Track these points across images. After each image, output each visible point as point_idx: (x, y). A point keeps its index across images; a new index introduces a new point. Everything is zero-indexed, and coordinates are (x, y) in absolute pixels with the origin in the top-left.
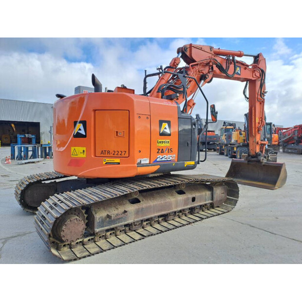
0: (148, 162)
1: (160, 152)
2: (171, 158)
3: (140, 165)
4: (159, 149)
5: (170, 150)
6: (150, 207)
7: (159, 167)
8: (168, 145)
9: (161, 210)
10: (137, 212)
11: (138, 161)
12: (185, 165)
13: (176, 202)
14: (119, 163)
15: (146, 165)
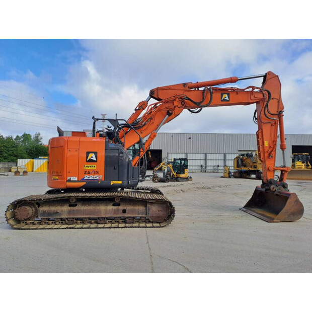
0: (76, 179)
1: (87, 173)
2: (97, 178)
3: (70, 181)
4: (86, 172)
5: (96, 172)
6: (80, 210)
7: (85, 183)
8: (95, 168)
9: (91, 215)
10: (69, 212)
11: (68, 178)
12: (112, 184)
13: (106, 210)
14: (58, 179)
15: (75, 181)
